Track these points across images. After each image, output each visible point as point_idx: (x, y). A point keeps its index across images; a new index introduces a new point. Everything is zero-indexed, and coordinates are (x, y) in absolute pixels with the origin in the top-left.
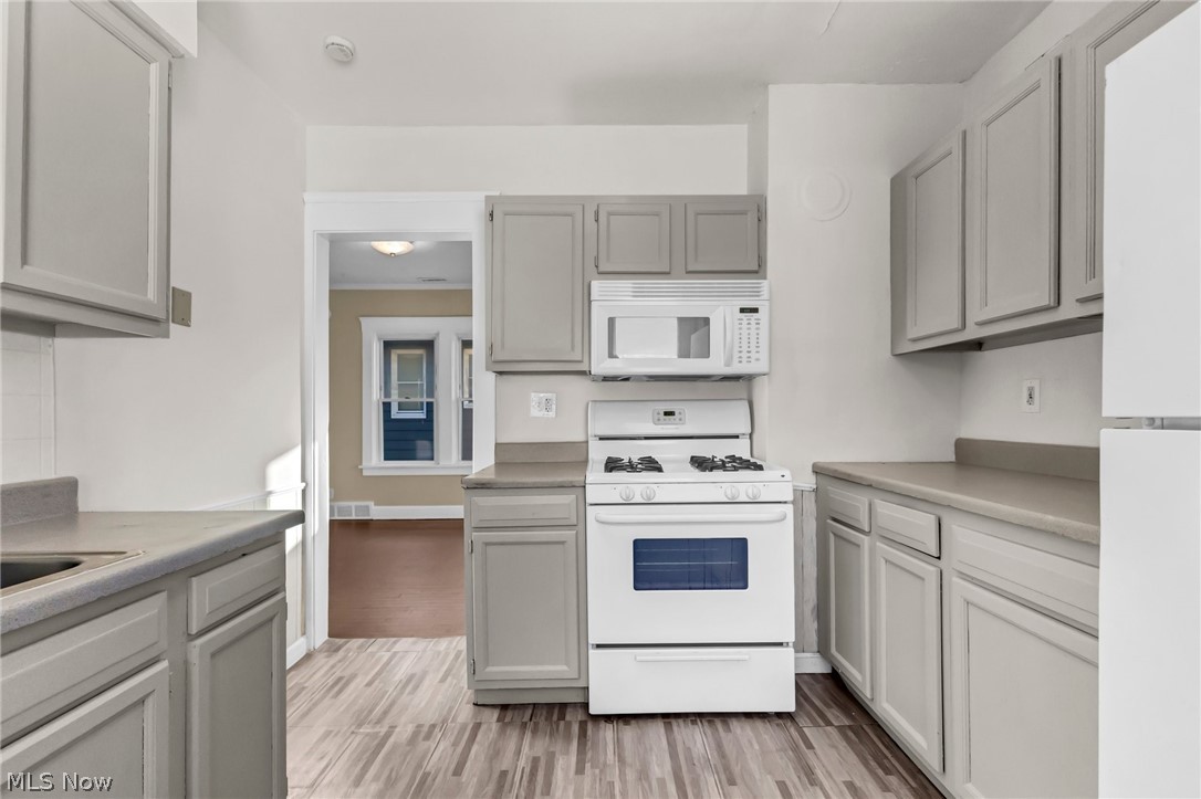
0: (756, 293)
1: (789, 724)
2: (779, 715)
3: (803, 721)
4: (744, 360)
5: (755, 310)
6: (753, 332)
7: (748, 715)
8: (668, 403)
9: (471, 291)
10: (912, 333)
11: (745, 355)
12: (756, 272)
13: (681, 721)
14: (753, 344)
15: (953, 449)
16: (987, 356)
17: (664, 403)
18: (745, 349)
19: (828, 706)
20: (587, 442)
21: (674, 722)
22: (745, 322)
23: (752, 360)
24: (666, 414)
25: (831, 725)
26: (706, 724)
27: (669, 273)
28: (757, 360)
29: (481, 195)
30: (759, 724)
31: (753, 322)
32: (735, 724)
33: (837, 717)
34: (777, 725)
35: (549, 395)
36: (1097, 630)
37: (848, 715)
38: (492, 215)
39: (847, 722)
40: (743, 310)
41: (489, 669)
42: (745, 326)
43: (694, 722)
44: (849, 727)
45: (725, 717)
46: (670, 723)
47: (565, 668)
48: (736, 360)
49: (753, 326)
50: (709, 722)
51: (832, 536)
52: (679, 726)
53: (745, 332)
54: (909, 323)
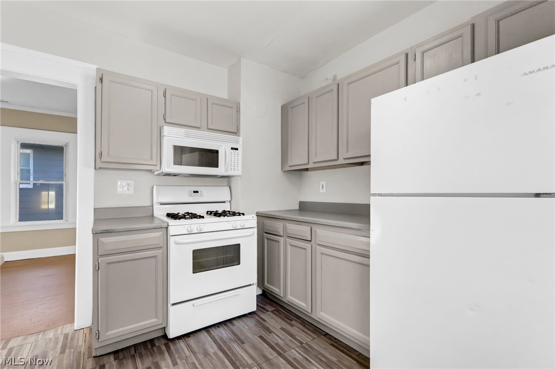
0: (237, 142)
1: (255, 315)
2: (250, 314)
3: (259, 313)
4: (233, 169)
5: (237, 149)
6: (236, 158)
7: (239, 317)
8: (196, 187)
9: (76, 119)
10: (290, 163)
11: (233, 167)
12: (236, 133)
13: (213, 328)
14: (236, 163)
15: (298, 205)
16: (309, 173)
17: (193, 187)
18: (233, 165)
19: (265, 305)
20: (153, 206)
21: (210, 330)
22: (233, 154)
23: (236, 170)
24: (194, 192)
25: (268, 311)
26: (223, 326)
27: (200, 128)
28: (238, 170)
29: (95, 67)
30: (244, 319)
31: (236, 154)
32: (235, 322)
33: (270, 308)
34: (251, 317)
35: (129, 182)
36: (369, 255)
37: (272, 306)
38: (101, 80)
39: (273, 309)
40: (232, 149)
41: (109, 333)
42: (233, 155)
43: (218, 327)
44: (274, 310)
45: (230, 321)
46: (208, 330)
47: (156, 320)
48: (229, 169)
49: (236, 156)
50: (225, 324)
51: (266, 239)
52: (212, 330)
53: (233, 158)
54: (289, 160)
